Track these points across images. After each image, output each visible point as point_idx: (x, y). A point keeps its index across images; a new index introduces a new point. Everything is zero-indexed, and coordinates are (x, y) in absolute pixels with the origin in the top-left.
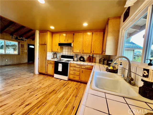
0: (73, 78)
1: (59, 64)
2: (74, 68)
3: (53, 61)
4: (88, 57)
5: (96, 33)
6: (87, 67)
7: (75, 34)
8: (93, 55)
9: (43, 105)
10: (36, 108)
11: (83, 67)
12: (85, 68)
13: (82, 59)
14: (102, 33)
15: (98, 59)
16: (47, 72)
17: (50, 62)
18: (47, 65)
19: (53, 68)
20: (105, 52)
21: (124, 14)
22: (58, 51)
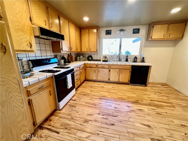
5: (77, 28)
8: (71, 54)
11: (81, 68)
15: (74, 57)
16: (34, 124)
17: (39, 87)
18: (30, 103)
19: (51, 95)
20: (97, 50)
21: (106, 31)
22: (32, 50)
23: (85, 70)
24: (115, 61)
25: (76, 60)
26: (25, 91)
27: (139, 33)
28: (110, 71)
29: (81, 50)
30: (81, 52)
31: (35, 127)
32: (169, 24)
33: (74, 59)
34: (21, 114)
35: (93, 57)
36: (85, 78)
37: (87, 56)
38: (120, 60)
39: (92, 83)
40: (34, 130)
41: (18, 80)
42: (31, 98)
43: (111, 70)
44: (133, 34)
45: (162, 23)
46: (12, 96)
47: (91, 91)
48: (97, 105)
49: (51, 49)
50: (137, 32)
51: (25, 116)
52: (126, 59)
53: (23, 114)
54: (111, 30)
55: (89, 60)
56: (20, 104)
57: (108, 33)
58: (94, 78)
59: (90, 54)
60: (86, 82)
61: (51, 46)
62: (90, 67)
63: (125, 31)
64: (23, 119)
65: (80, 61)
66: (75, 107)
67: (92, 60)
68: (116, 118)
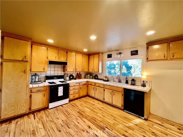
0: (74, 97)
1: (59, 87)
2: (74, 87)
3: (44, 87)
4: (76, 74)
5: (85, 56)
6: (83, 83)
7: (68, 52)
8: (80, 73)
9: (94, 119)
10: (95, 122)
11: (81, 84)
12: (82, 84)
13: (71, 77)
14: (88, 56)
15: (83, 75)
16: (30, 109)
17: (38, 90)
18: (31, 96)
19: (44, 96)
20: (99, 71)
21: (108, 55)
22: (44, 71)
23: (88, 86)
24: (115, 81)
25: (85, 78)
26: (30, 90)
27: (137, 54)
28: (104, 90)
29: (89, 70)
30: (89, 72)
31: (30, 111)
32: (169, 43)
33: (83, 77)
34: (24, 100)
35: (98, 76)
36: (87, 93)
37: (94, 75)
38: (120, 81)
39: (91, 99)
40: (29, 113)
41: (27, 84)
42: (32, 94)
43: (106, 90)
44: (131, 55)
45: (158, 43)
46: (22, 90)
47: (80, 105)
48: (70, 115)
49: (62, 70)
50: (135, 54)
51: (25, 102)
52: (126, 81)
53: (25, 100)
54: (111, 54)
55: (95, 79)
56: (25, 95)
57: (110, 56)
58: (93, 96)
59: (96, 74)
60: (87, 97)
61: (62, 68)
62: (91, 85)
63: (122, 54)
64: (24, 103)
65: (90, 79)
66: (58, 110)
67: (97, 79)
68: (68, 129)
